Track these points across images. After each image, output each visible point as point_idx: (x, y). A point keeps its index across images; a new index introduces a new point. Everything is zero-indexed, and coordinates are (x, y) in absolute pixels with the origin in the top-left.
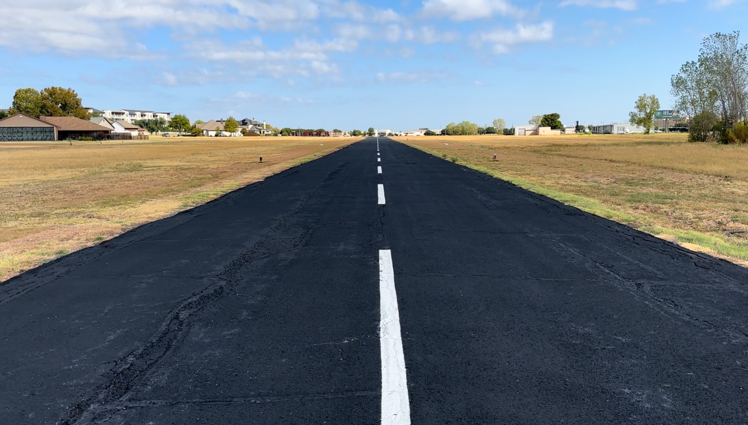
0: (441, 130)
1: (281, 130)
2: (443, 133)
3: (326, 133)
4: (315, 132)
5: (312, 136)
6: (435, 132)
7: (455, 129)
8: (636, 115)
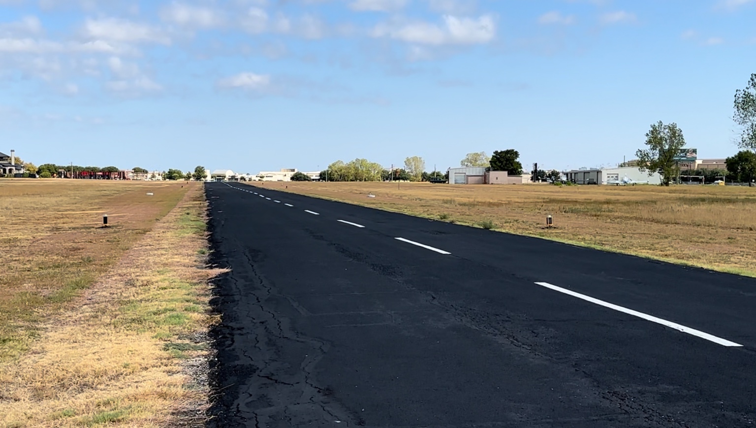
0: (319, 172)
1: (38, 167)
2: (323, 177)
3: (119, 174)
4: (101, 172)
5: (95, 178)
6: (309, 175)
7: (343, 171)
8: (647, 155)
